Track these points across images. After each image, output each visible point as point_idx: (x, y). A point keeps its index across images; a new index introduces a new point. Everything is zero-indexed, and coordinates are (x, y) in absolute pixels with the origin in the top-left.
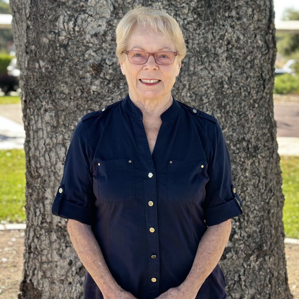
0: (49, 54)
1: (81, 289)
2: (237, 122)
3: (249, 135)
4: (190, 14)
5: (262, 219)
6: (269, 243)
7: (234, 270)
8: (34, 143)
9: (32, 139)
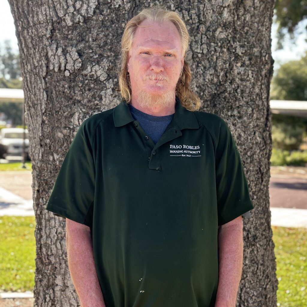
0: (63, 147)
3: (249, 225)
5: (260, 304)
8: (46, 232)
9: (44, 228)
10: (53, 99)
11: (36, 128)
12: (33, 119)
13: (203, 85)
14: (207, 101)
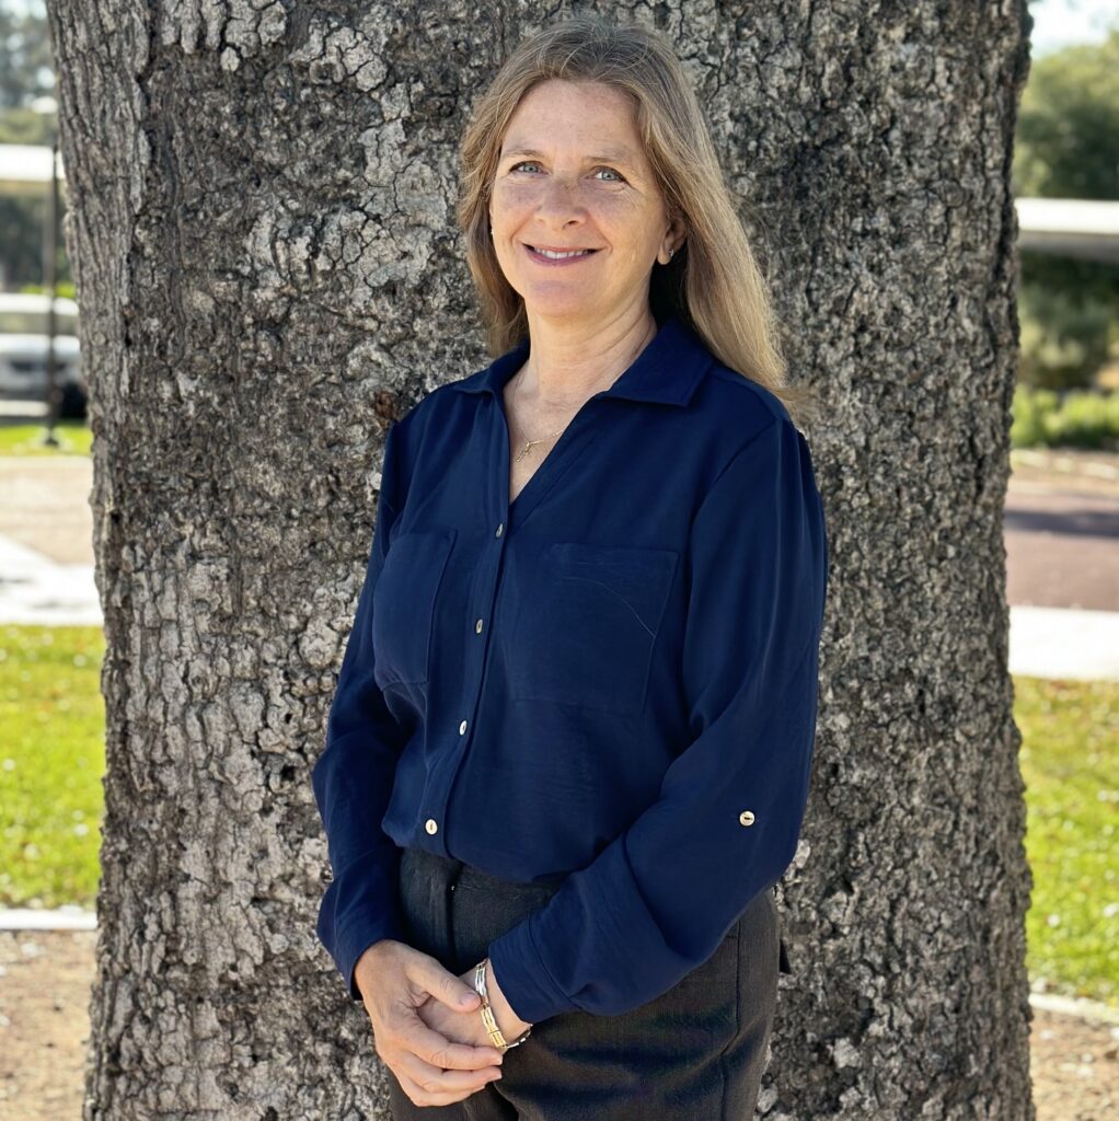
0: (212, 349)
2: (886, 611)
3: (926, 658)
5: (963, 963)
6: (986, 1050)
8: (146, 673)
9: (138, 658)
10: (173, 162)
11: (108, 273)
12: (96, 239)
13: (759, 112)
14: (771, 173)
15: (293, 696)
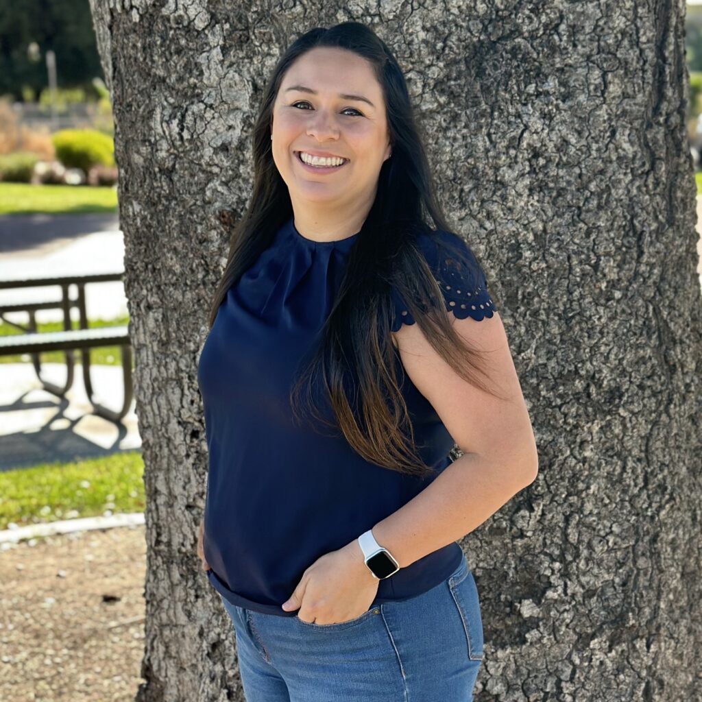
1: (212, 689)
2: (562, 334)
4: (427, 96)
6: (648, 611)
7: (547, 667)
15: (194, 389)
